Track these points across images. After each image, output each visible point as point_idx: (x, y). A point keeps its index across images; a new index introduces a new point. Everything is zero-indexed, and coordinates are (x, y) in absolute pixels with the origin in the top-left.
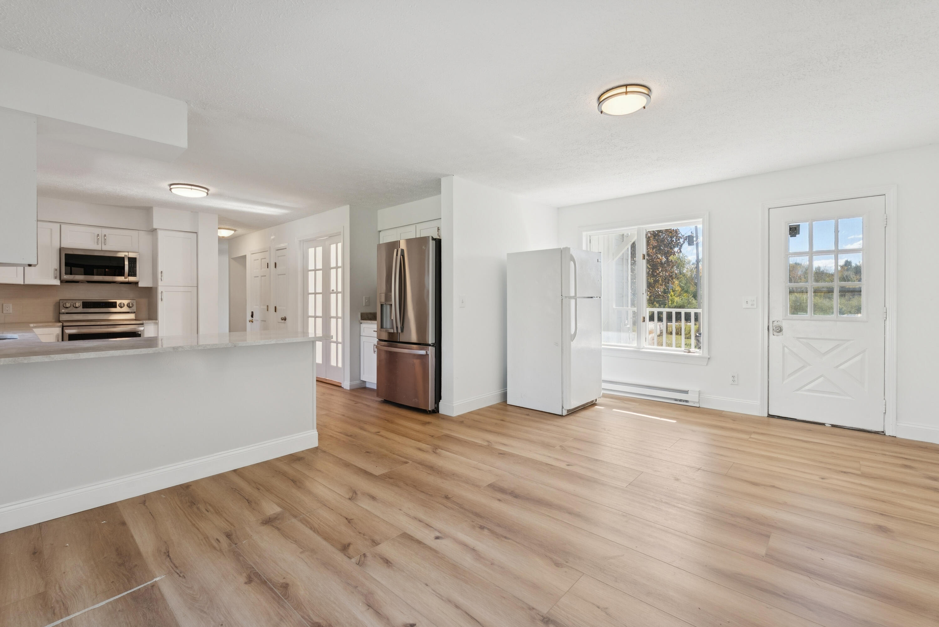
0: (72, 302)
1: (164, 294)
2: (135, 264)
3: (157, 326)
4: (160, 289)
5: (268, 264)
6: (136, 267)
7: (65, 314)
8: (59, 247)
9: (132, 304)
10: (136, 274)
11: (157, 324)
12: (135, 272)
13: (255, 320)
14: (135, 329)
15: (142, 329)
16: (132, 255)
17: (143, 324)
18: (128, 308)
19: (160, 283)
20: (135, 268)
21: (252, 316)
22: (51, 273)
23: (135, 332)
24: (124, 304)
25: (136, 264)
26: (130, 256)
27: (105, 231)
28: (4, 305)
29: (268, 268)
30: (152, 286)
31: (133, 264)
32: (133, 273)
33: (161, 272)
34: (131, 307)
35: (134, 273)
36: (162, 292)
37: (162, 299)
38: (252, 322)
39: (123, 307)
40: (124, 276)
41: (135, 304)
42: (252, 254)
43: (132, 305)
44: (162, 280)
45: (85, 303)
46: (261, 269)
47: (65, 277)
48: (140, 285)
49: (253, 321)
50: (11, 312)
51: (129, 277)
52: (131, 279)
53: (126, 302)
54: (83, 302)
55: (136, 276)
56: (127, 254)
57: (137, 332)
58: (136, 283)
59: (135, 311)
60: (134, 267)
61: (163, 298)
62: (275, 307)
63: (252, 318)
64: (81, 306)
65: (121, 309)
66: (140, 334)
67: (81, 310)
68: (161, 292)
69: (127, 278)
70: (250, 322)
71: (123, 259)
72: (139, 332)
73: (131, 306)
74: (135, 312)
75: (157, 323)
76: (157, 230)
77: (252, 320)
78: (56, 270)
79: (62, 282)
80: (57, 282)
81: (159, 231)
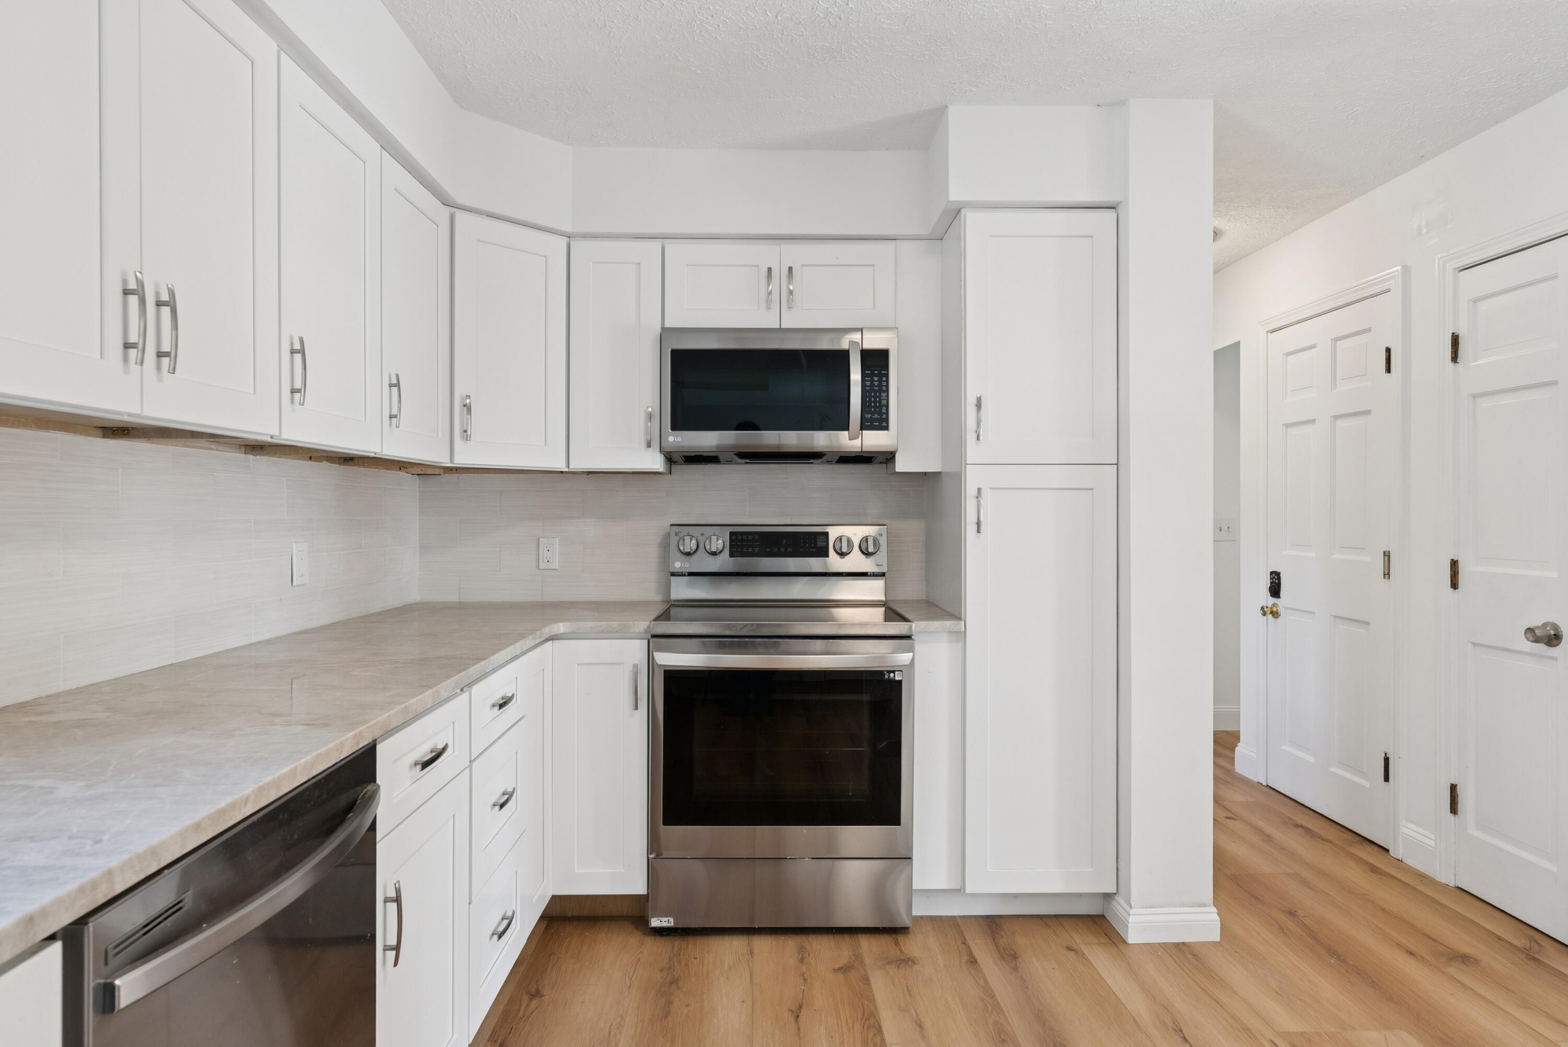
0: (702, 534)
1: (987, 495)
2: (884, 379)
3: (960, 645)
4: (973, 480)
5: (1388, 351)
6: (887, 391)
7: (685, 575)
8: (659, 330)
9: (875, 541)
10: (887, 420)
11: (961, 636)
12: (884, 411)
13: (1286, 608)
14: (882, 658)
15: (904, 658)
16: (873, 341)
17: (908, 637)
18: (864, 557)
19: (973, 452)
20: (884, 395)
21: (1275, 591)
22: (638, 428)
23: (881, 673)
24: (849, 541)
25: (887, 375)
26: (867, 345)
27: (794, 254)
28: (542, 541)
29: (1388, 370)
30: (939, 470)
31: (876, 379)
32: (876, 416)
33: (974, 401)
34: (872, 554)
35: (881, 414)
36: (979, 490)
37: (978, 524)
38: (1275, 614)
39: (847, 554)
40: (846, 427)
41: (883, 541)
42: (1273, 331)
43: (875, 545)
44: (978, 439)
45: (739, 538)
46: (1334, 385)
47: (671, 439)
48: (902, 465)
49: (1281, 610)
50: (557, 568)
51: (863, 432)
52: (873, 440)
53: (856, 533)
54: (732, 534)
55: (886, 428)
56: (856, 337)
57: (889, 672)
58: (888, 457)
59: (884, 569)
60: (881, 391)
61: (982, 519)
62: (1454, 564)
63: (1272, 601)
64: (727, 552)
65: (842, 560)
66: (900, 682)
67: (724, 562)
68: (975, 493)
69: (857, 438)
70: (1264, 614)
71: (842, 356)
72: (894, 672)
73: (871, 549)
74: (883, 575)
75: (958, 632)
76: (963, 212)
77: (1274, 605)
78: (650, 416)
79: (670, 459)
80: (655, 462)
81: (968, 215)
